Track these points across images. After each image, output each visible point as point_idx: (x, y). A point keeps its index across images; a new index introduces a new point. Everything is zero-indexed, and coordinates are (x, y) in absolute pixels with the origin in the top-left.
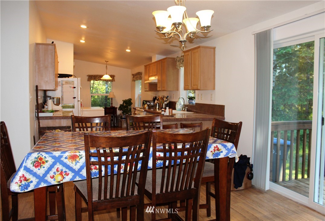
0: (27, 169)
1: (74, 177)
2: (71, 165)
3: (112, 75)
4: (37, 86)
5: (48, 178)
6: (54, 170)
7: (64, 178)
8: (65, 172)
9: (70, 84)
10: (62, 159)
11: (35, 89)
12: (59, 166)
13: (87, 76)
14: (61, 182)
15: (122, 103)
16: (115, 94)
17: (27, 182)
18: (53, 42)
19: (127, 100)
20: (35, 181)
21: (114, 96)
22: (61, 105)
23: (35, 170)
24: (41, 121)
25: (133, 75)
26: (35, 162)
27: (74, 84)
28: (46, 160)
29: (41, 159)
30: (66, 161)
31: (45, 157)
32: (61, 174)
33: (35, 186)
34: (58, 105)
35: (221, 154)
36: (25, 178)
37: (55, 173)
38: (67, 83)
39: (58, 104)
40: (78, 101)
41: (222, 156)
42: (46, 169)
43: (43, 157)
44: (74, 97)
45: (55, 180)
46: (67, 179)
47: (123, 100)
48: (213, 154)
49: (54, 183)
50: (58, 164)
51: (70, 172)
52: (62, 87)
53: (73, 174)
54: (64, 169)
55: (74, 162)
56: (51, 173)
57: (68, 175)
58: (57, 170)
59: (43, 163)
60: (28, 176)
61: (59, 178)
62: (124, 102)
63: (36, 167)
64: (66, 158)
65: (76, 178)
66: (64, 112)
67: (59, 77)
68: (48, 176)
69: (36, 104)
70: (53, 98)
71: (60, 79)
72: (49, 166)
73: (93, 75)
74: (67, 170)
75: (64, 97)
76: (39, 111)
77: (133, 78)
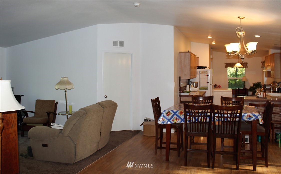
0: (164, 116)
1: (181, 121)
2: (180, 116)
3: (245, 63)
4: (180, 77)
5: (171, 120)
6: (174, 117)
7: (177, 121)
8: (178, 119)
9: (205, 73)
10: (177, 113)
11: (179, 79)
12: (175, 116)
13: (225, 64)
14: (176, 123)
15: (252, 85)
16: (247, 78)
17: (163, 121)
18: (189, 51)
19: (257, 83)
20: (166, 121)
21: (246, 79)
22: (198, 87)
23: (167, 117)
24: (181, 98)
25: (262, 62)
26: (167, 114)
27: (207, 73)
28: (171, 113)
29: (169, 113)
30: (178, 114)
31: (171, 112)
32: (176, 119)
33: (166, 123)
34: (196, 88)
35: (252, 119)
36: (163, 119)
37: (174, 119)
38: (203, 72)
39: (196, 86)
40: (210, 85)
41: (252, 120)
42: (171, 117)
43: (170, 112)
44: (207, 82)
45: (174, 122)
46: (179, 122)
47: (253, 83)
48: (247, 118)
49: (173, 123)
50: (175, 115)
51: (180, 119)
52: (200, 76)
53: (181, 120)
54: (178, 118)
55: (181, 115)
56: (173, 119)
57: (179, 120)
58: (175, 118)
59: (170, 114)
60: (164, 119)
61: (176, 121)
62: (254, 85)
63: (167, 116)
64: (178, 113)
65: (182, 122)
66: (200, 92)
67: (198, 69)
68: (172, 120)
69: (179, 87)
70: (193, 83)
71: (198, 70)
72: (172, 116)
73: (229, 63)
74: (179, 118)
75: (201, 82)
76: (181, 91)
77: (262, 64)
